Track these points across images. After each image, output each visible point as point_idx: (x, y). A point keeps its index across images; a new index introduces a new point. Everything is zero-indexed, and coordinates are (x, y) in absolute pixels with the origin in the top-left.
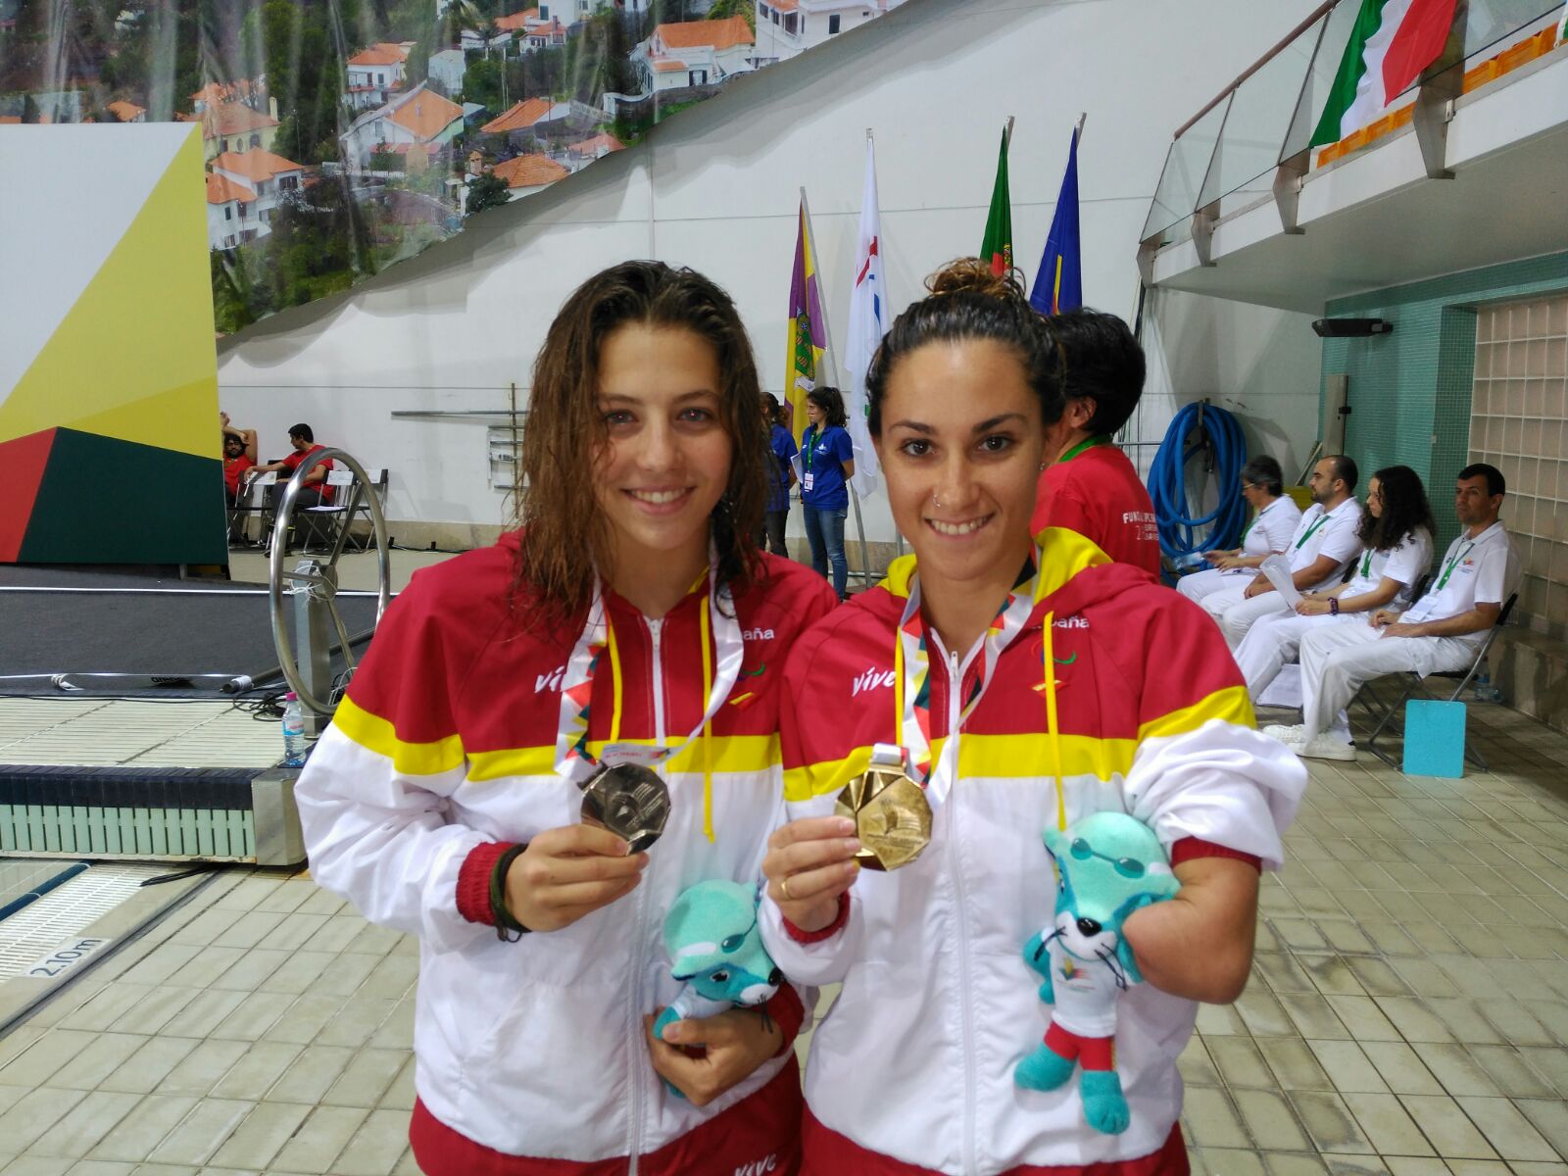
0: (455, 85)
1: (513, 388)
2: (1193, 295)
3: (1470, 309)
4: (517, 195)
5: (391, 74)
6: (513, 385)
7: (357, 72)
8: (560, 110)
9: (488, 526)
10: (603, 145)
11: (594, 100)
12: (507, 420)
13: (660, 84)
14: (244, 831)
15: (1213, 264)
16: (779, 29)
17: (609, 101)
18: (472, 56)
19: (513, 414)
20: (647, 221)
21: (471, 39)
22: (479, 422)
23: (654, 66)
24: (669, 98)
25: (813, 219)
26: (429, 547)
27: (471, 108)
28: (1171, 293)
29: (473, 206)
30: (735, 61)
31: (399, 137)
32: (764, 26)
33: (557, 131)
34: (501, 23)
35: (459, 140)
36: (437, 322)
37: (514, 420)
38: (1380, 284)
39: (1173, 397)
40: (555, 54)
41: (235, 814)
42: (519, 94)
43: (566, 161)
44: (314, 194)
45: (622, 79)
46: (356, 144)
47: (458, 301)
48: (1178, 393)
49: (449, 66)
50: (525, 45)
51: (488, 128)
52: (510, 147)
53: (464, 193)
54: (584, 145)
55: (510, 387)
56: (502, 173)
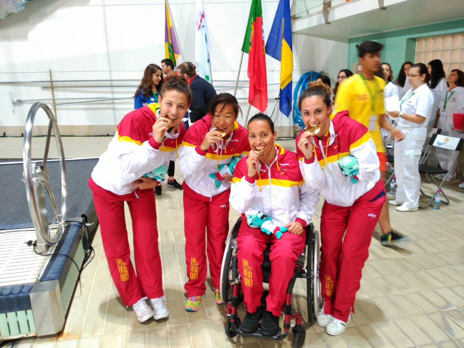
1: (50, 72)
2: (306, 36)
3: (414, 40)
6: (50, 70)
9: (45, 126)
12: (49, 84)
14: (28, 321)
15: (329, 23)
19: (51, 82)
20: (101, 5)
22: (37, 86)
25: (171, 6)
26: (21, 135)
28: (299, 35)
36: (15, 46)
37: (52, 85)
38: (378, 31)
39: (300, 71)
41: (21, 313)
47: (24, 37)
48: (301, 70)
55: (49, 71)
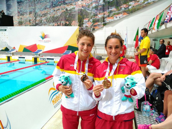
0: (92, 22)
4: (96, 29)
5: (87, 21)
7: (84, 20)
8: (99, 23)
10: (102, 26)
11: (102, 23)
13: (107, 22)
16: (116, 18)
17: (103, 23)
18: (93, 19)
21: (93, 18)
23: (106, 20)
24: (107, 23)
27: (93, 23)
29: (92, 30)
30: (112, 20)
31: (87, 25)
32: (115, 18)
33: (99, 25)
34: (95, 17)
35: (92, 25)
40: (99, 19)
42: (96, 22)
43: (99, 27)
44: (81, 29)
45: (104, 21)
46: (84, 26)
49: (91, 20)
50: (97, 19)
51: (94, 25)
52: (95, 26)
53: (92, 29)
54: (101, 26)
56: (95, 28)
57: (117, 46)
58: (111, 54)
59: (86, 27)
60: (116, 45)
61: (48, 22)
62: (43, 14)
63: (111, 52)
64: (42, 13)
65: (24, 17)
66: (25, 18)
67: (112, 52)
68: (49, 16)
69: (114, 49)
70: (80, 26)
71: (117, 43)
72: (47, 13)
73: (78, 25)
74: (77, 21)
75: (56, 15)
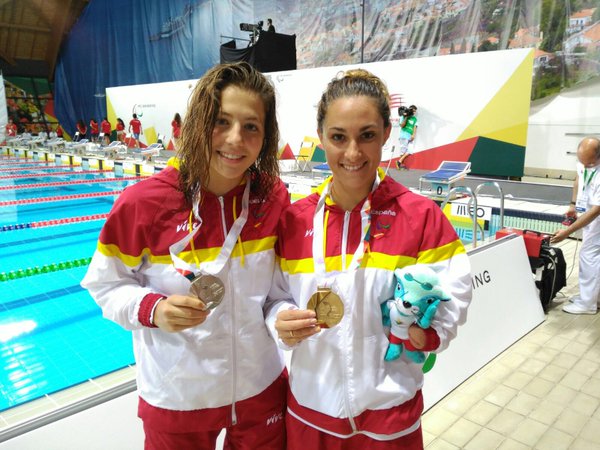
5: (586, 20)
7: (572, 20)
31: (585, 41)
44: (552, 62)
46: (569, 45)
57: (368, 130)
58: (342, 165)
59: (578, 49)
60: (363, 123)
61: (415, 46)
62: (400, 17)
63: (341, 155)
64: (396, 14)
65: (333, 36)
66: (335, 39)
67: (346, 155)
68: (419, 20)
69: (353, 143)
70: (547, 47)
71: (365, 115)
72: (413, 10)
73: (539, 45)
74: (538, 27)
75: (447, 14)
